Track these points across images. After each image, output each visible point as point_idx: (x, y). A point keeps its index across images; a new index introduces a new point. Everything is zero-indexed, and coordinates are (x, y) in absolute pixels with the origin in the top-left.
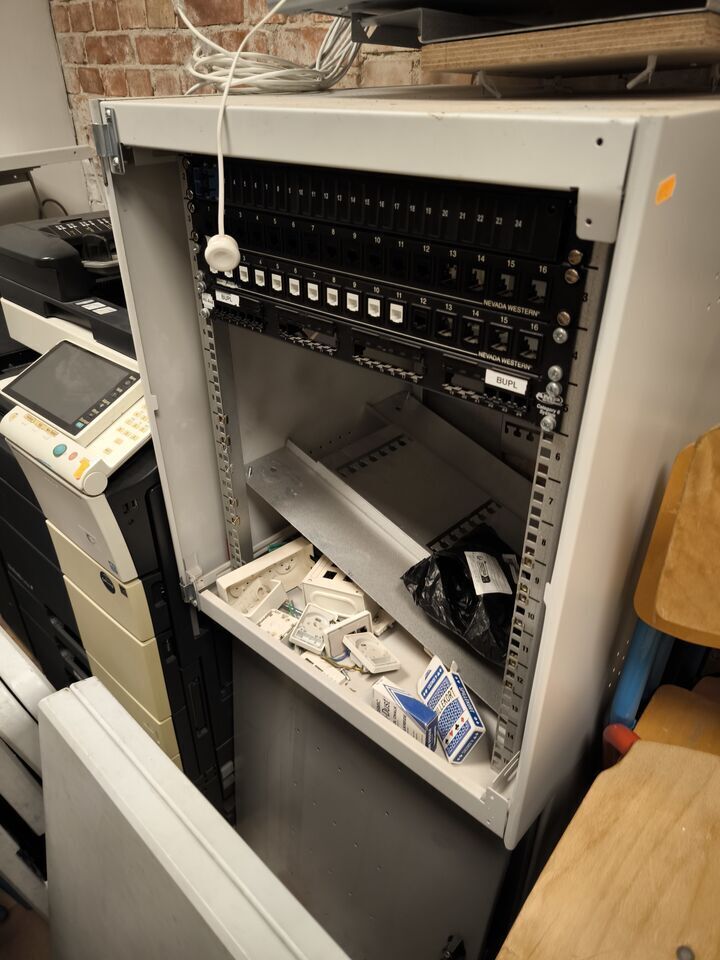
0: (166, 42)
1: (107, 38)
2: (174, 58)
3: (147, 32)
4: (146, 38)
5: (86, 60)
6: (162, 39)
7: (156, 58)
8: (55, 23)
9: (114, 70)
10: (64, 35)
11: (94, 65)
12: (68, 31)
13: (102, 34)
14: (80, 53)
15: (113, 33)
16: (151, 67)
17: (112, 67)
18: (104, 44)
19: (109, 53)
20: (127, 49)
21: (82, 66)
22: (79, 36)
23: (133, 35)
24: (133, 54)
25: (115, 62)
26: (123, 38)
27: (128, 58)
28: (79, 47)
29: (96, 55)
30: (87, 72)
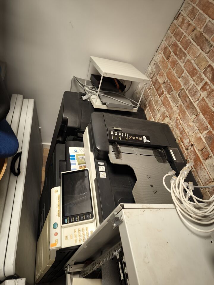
0: (196, 71)
1: (180, 49)
2: (194, 78)
3: (193, 61)
4: (191, 63)
5: (170, 46)
6: (195, 69)
7: (189, 71)
8: (171, 28)
9: (175, 58)
10: (170, 33)
11: (171, 51)
12: (172, 34)
13: (180, 46)
14: (170, 43)
15: (183, 50)
16: (185, 71)
17: (175, 57)
18: (178, 49)
19: (177, 53)
20: (183, 58)
21: (168, 46)
22: (174, 38)
23: (189, 57)
24: (184, 61)
25: (177, 57)
26: (185, 55)
27: (181, 60)
28: (171, 41)
29: (174, 49)
30: (168, 50)
